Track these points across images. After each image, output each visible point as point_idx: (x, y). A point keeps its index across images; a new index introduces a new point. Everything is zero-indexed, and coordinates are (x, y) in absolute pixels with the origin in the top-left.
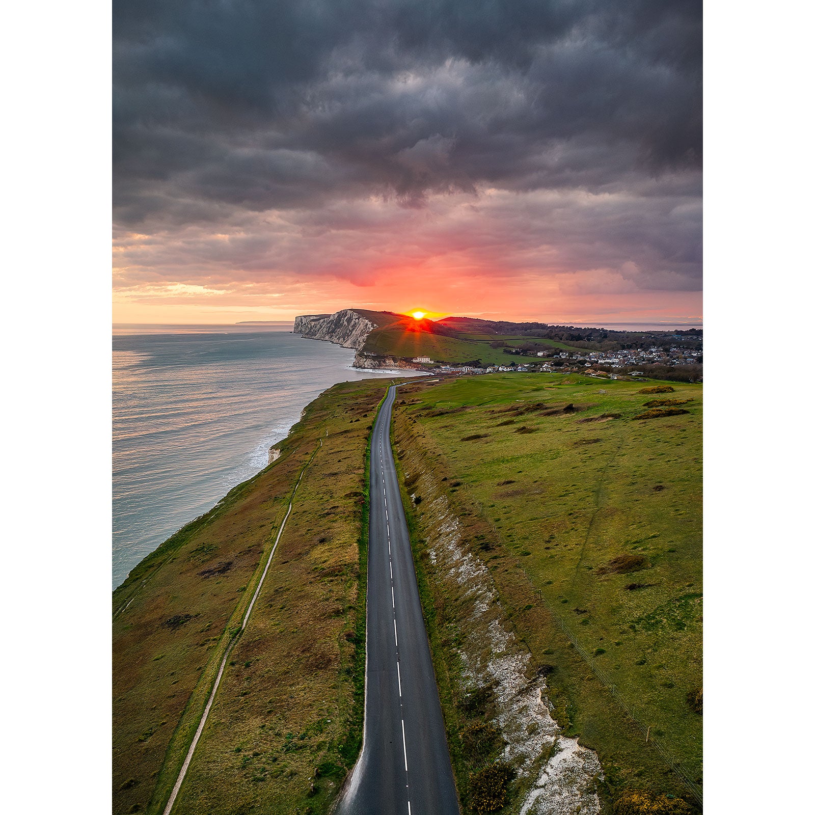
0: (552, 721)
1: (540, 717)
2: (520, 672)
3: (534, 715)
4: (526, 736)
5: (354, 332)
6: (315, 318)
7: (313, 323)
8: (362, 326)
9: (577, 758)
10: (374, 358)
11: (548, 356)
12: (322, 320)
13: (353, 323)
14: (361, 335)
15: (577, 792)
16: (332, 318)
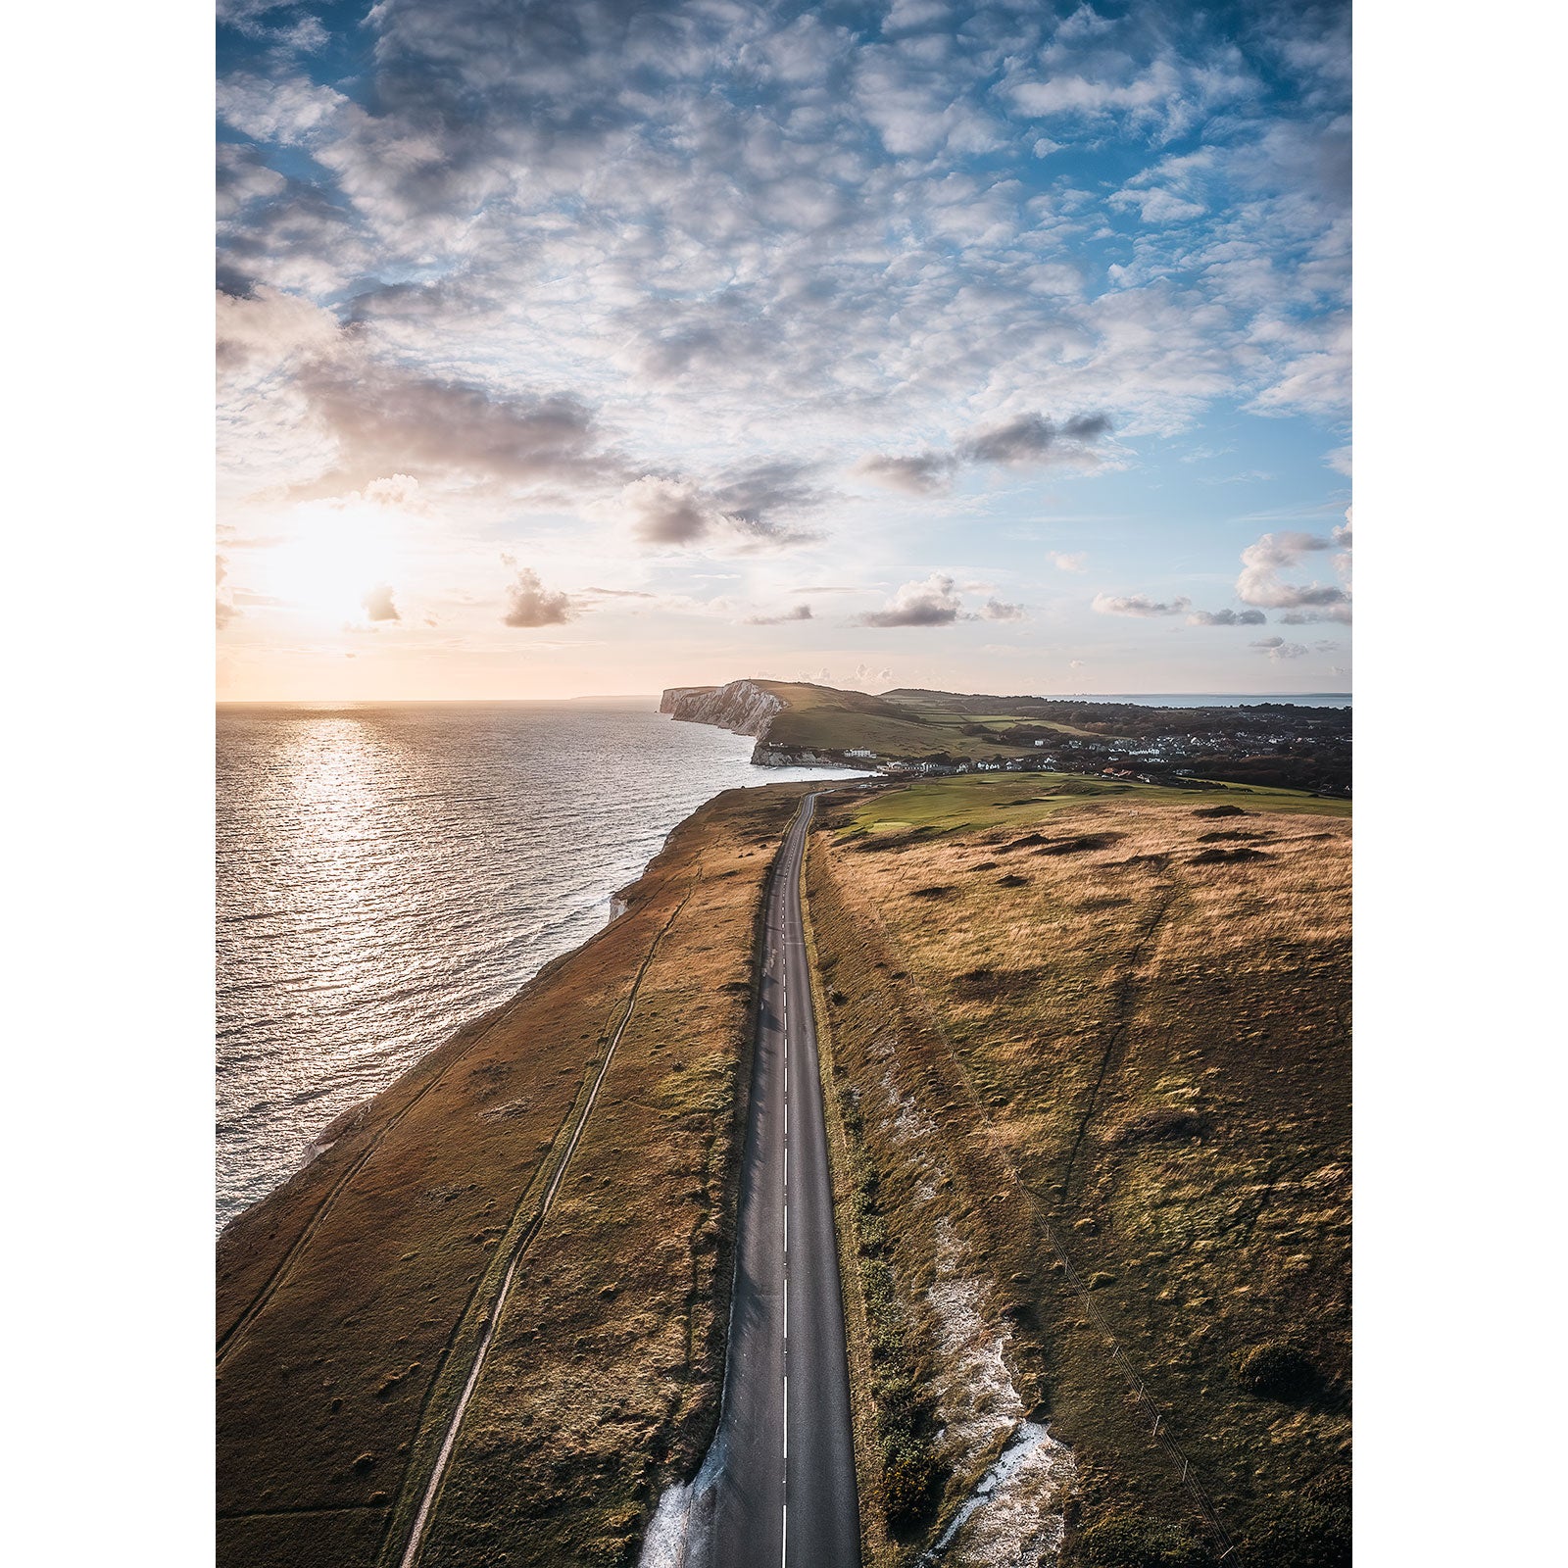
0: (1013, 1394)
1: (996, 1386)
2: (974, 1307)
3: (989, 1382)
4: (973, 1414)
5: (752, 713)
6: (693, 692)
7: (690, 700)
8: (765, 704)
9: (1044, 1457)
10: (784, 751)
11: (1051, 746)
12: (703, 696)
13: (750, 699)
14: (764, 716)
15: (1036, 1509)
16: (719, 693)
